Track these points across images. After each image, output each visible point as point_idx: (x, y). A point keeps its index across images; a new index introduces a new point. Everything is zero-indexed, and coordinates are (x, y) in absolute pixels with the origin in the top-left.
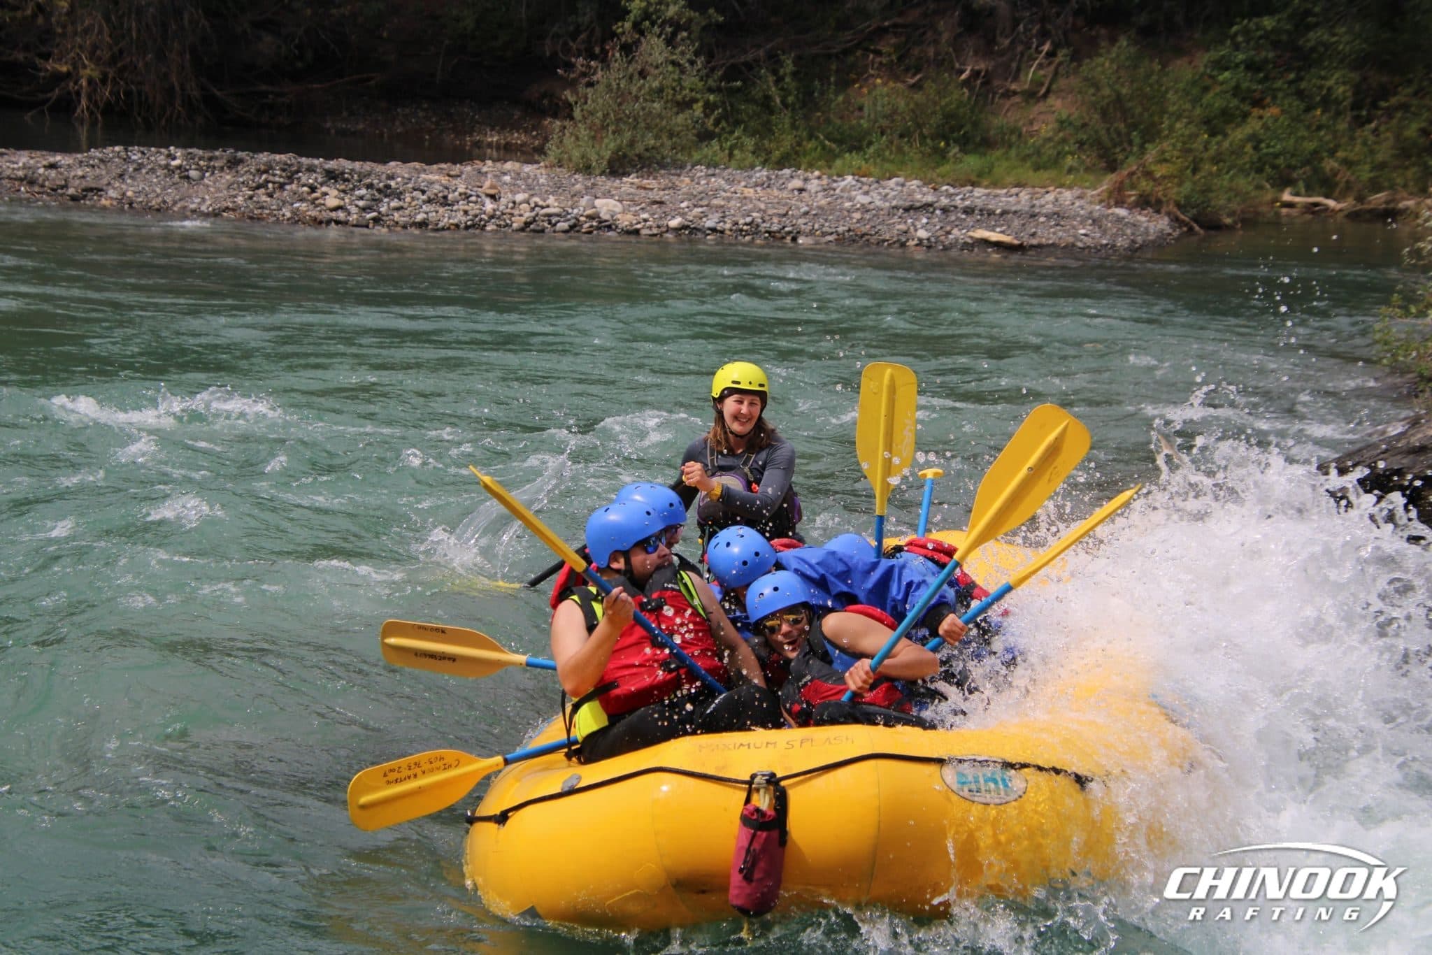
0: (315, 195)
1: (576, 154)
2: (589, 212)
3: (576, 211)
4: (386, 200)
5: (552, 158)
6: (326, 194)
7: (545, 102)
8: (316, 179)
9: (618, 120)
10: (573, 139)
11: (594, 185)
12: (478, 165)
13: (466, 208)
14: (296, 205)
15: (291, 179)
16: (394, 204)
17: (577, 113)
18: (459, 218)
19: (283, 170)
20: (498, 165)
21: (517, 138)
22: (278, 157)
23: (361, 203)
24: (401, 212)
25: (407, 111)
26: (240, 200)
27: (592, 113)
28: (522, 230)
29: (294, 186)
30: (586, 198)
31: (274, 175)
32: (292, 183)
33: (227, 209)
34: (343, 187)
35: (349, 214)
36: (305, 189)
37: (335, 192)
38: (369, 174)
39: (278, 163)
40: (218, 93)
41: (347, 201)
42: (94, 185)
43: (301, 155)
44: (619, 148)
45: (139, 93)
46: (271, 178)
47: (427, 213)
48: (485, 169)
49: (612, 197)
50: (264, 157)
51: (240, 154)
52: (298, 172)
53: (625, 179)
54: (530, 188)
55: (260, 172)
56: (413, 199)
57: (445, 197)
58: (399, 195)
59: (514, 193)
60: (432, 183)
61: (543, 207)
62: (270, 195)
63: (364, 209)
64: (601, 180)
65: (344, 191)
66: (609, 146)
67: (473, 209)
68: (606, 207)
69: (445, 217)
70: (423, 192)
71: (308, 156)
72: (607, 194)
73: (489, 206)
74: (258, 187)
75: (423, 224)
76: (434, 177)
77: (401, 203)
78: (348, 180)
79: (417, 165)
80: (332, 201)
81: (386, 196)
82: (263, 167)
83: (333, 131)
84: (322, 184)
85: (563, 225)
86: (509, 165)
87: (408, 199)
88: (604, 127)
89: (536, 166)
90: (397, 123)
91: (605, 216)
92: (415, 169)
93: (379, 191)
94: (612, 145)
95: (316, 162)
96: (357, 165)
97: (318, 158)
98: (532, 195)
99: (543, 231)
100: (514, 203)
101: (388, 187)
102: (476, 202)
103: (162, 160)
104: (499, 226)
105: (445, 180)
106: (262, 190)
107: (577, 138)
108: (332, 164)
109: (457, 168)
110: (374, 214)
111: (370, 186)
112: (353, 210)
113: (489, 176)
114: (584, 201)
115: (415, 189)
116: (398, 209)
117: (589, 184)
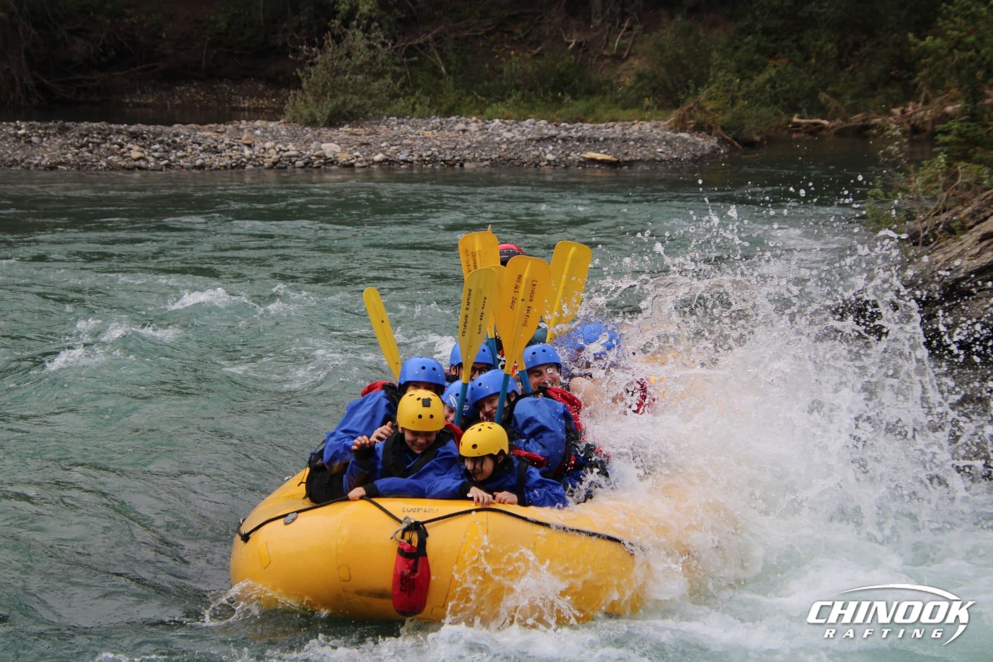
0: (123, 150)
1: (306, 113)
2: (318, 153)
3: (308, 153)
4: (174, 151)
5: (288, 117)
6: (130, 149)
7: (280, 78)
8: (123, 140)
9: (333, 88)
10: (303, 103)
11: (319, 134)
12: (236, 123)
13: (231, 154)
14: (109, 158)
15: (105, 140)
16: (180, 154)
17: (305, 85)
18: (227, 161)
19: (99, 134)
20: (250, 123)
21: (263, 103)
22: (94, 125)
23: (156, 154)
24: (185, 159)
25: (183, 88)
26: (69, 156)
27: (315, 84)
28: (271, 167)
29: (108, 145)
30: (315, 143)
31: (93, 137)
32: (105, 142)
33: (61, 163)
34: (142, 144)
35: (148, 162)
36: (116, 146)
37: (137, 148)
38: (160, 134)
39: (95, 129)
40: (46, 82)
41: (146, 153)
44: (336, 107)
46: (91, 140)
47: (203, 159)
48: (241, 126)
49: (333, 141)
50: (85, 125)
51: (67, 124)
52: (109, 134)
53: (341, 129)
54: (275, 138)
55: (82, 136)
56: (193, 149)
57: (215, 147)
58: (183, 147)
59: (265, 142)
60: (205, 138)
61: (285, 151)
62: (91, 152)
63: (158, 158)
64: (323, 130)
65: (143, 146)
66: (329, 105)
67: (236, 154)
68: (330, 149)
69: (216, 161)
70: (200, 144)
72: (330, 140)
73: (247, 152)
74: (82, 146)
75: (201, 167)
76: (207, 133)
77: (184, 153)
78: (144, 139)
79: (193, 126)
80: (135, 154)
81: (175, 148)
82: (84, 132)
83: (131, 105)
84: (127, 142)
85: (300, 163)
86: (258, 123)
87: (189, 150)
88: (324, 94)
89: (277, 122)
90: (176, 97)
91: (329, 155)
92: (192, 128)
93: (168, 145)
95: (122, 127)
96: (151, 128)
98: (277, 143)
99: (285, 168)
100: (264, 149)
101: (174, 142)
102: (237, 150)
103: (11, 131)
104: (255, 166)
105: (214, 135)
106: (84, 149)
107: (306, 102)
108: (133, 128)
109: (221, 127)
110: (166, 162)
111: (161, 142)
112: (151, 159)
113: (246, 131)
114: (314, 145)
115: (194, 143)
116: (182, 157)
117: (316, 133)
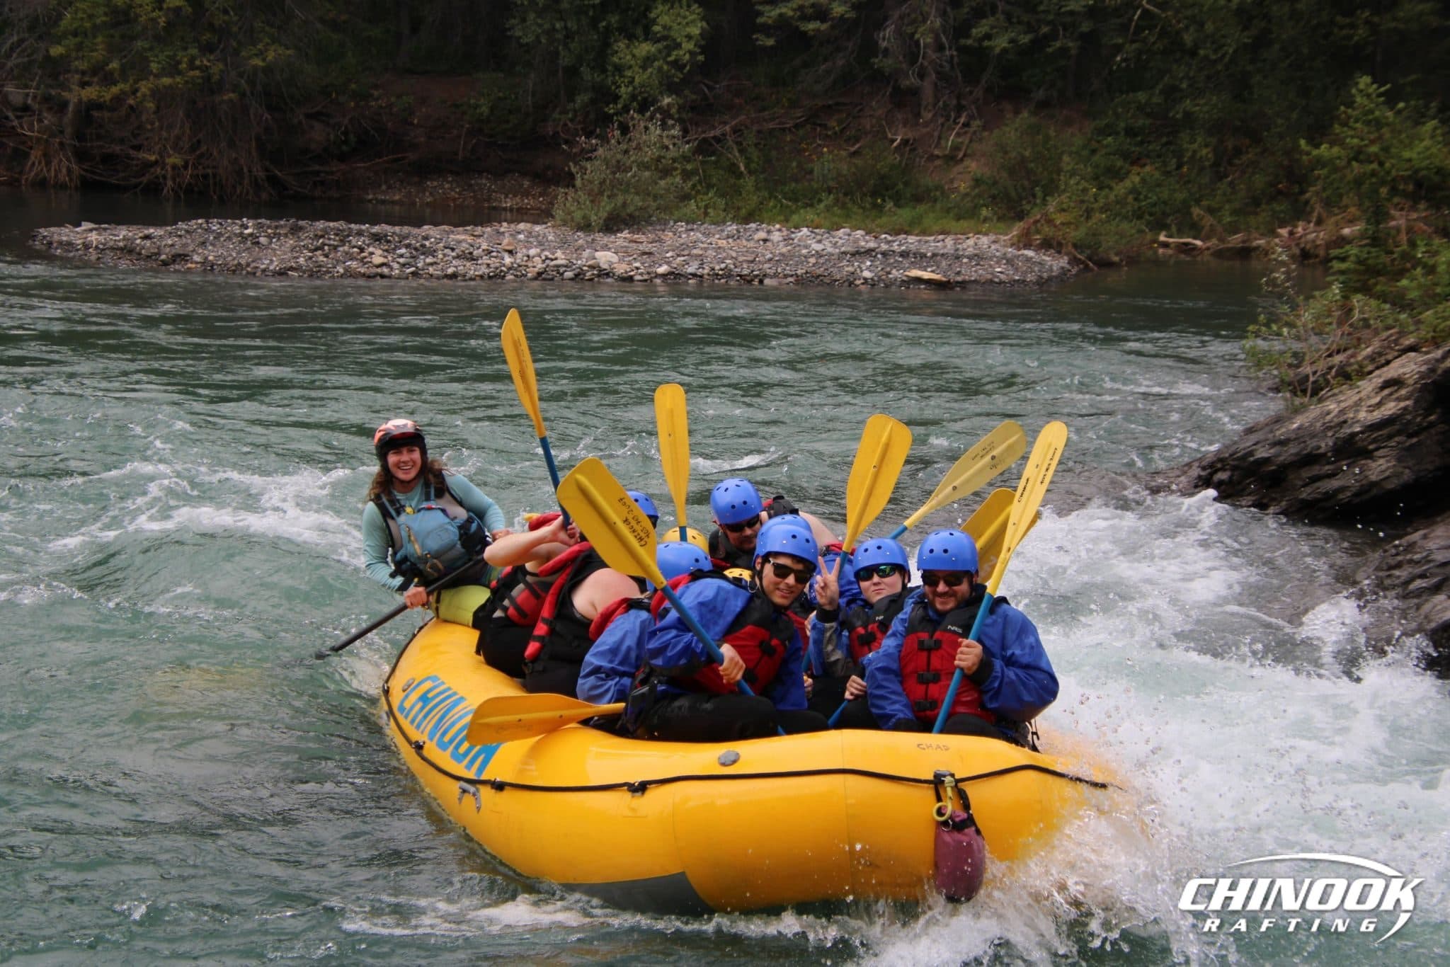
0: (363, 254)
1: (578, 215)
2: (590, 263)
3: (580, 262)
4: (422, 257)
5: (558, 219)
6: (372, 253)
7: (550, 173)
8: (364, 242)
9: (612, 187)
10: (575, 203)
11: (593, 241)
12: (496, 225)
13: (489, 262)
14: (348, 263)
15: (343, 242)
16: (429, 260)
17: (578, 182)
18: (483, 270)
19: (336, 235)
20: (512, 225)
21: (528, 202)
22: (331, 224)
23: (402, 260)
24: (435, 267)
25: (435, 183)
26: (301, 260)
27: (591, 182)
28: (535, 279)
29: (346, 248)
30: (588, 251)
31: (330, 239)
32: (344, 245)
33: (292, 269)
34: (386, 247)
35: (392, 269)
36: (355, 250)
37: (380, 252)
38: (407, 237)
39: (332, 229)
40: (279, 173)
41: (390, 258)
42: (181, 252)
43: (351, 222)
44: (614, 209)
45: (214, 175)
46: (327, 242)
47: (456, 267)
48: (502, 230)
49: (609, 249)
50: (321, 225)
51: (301, 223)
52: (348, 236)
53: (619, 235)
54: (540, 244)
55: (317, 237)
56: (445, 255)
57: (471, 253)
58: (432, 253)
59: (528, 249)
60: (460, 242)
61: (552, 260)
62: (326, 256)
63: (404, 265)
64: (598, 236)
65: (386, 251)
66: (606, 207)
67: (494, 262)
68: (605, 258)
69: (471, 270)
70: (453, 250)
71: (356, 223)
72: (606, 248)
73: (508, 260)
74: (317, 249)
75: (454, 276)
76: (461, 237)
77: (434, 260)
78: (389, 241)
79: (446, 227)
80: (377, 260)
81: (423, 254)
82: (320, 233)
83: (374, 202)
84: (368, 245)
85: (569, 274)
86: (522, 226)
87: (440, 256)
88: (601, 193)
89: (544, 226)
90: (427, 194)
91: (604, 266)
92: (444, 231)
93: (416, 249)
94: (608, 208)
95: (363, 227)
96: (397, 229)
97: (364, 223)
98: (543, 250)
99: (552, 279)
100: (528, 256)
101: (423, 246)
102: (496, 257)
103: (237, 230)
104: (516, 276)
105: (470, 239)
106: (319, 252)
107: (578, 202)
108: (376, 229)
109: (479, 230)
110: (413, 269)
111: (408, 246)
112: (395, 266)
113: (507, 235)
114: (586, 254)
115: (446, 247)
116: (432, 264)
117: (589, 239)
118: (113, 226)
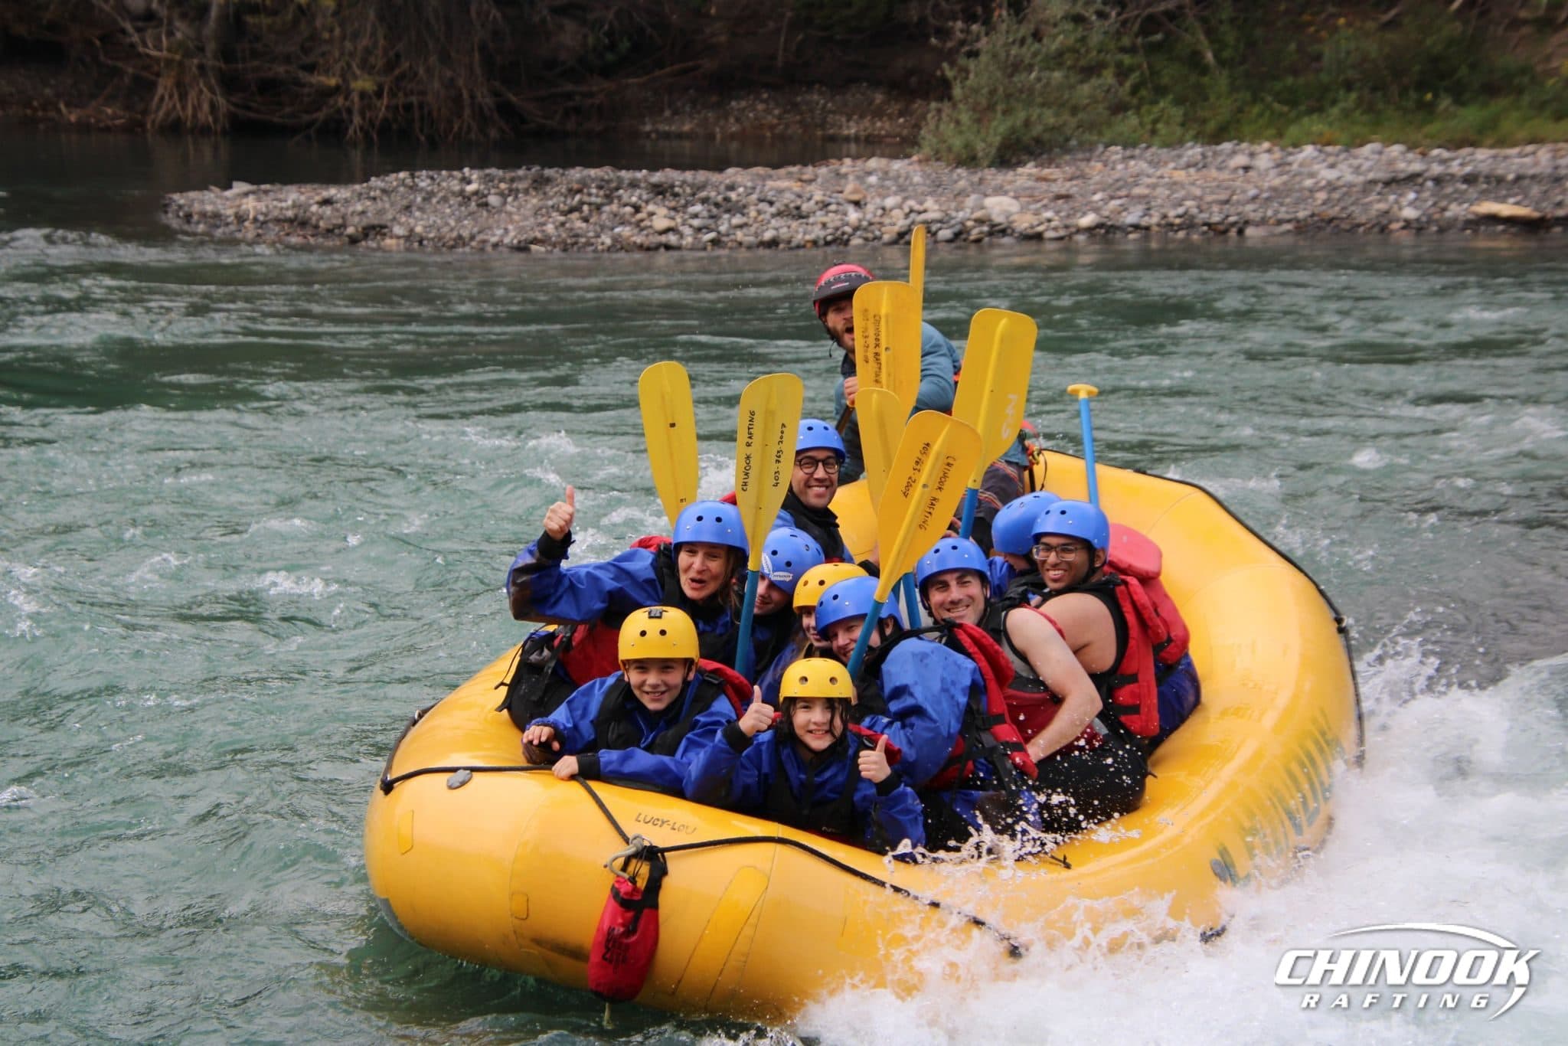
0: (639, 216)
1: (957, 143)
2: (978, 214)
3: (961, 215)
4: (726, 216)
5: (927, 150)
6: (651, 214)
7: (914, 80)
8: (640, 197)
9: (1008, 96)
10: (952, 125)
11: (981, 181)
12: (834, 164)
13: (825, 219)
14: (617, 230)
15: (609, 198)
17: (957, 92)
18: (817, 232)
19: (600, 187)
20: (859, 163)
21: (882, 126)
22: (593, 172)
23: (696, 222)
24: (745, 230)
25: (743, 104)
26: (550, 228)
27: (976, 91)
28: (894, 242)
29: (614, 207)
30: (973, 197)
31: (590, 195)
32: (611, 203)
33: (535, 241)
34: (673, 204)
35: (681, 236)
36: (628, 209)
37: (662, 211)
38: (703, 187)
39: (593, 180)
40: (514, 99)
41: (679, 220)
42: (376, 222)
43: (620, 168)
44: (1013, 130)
45: (421, 106)
46: (586, 199)
47: (776, 229)
48: (844, 170)
49: (1006, 193)
50: (576, 173)
51: (548, 172)
52: (617, 189)
53: (1020, 170)
54: (902, 189)
55: (572, 192)
56: (759, 212)
57: (798, 208)
58: (741, 209)
59: (884, 197)
60: (781, 191)
61: (919, 213)
62: (586, 220)
63: (699, 230)
64: (989, 173)
65: (674, 209)
66: (999, 128)
67: (833, 220)
68: (1000, 206)
69: (799, 232)
70: (771, 203)
71: (628, 169)
72: (999, 191)
73: (853, 216)
74: (571, 210)
75: (773, 243)
76: (784, 183)
77: (744, 220)
78: (676, 195)
79: (760, 170)
80: (660, 222)
81: (728, 211)
82: (576, 186)
83: (653, 136)
84: (647, 202)
85: (945, 234)
86: (873, 163)
87: (753, 214)
88: (991, 107)
89: (906, 161)
90: (732, 120)
91: (998, 219)
92: (758, 175)
93: (717, 205)
94: (1002, 129)
95: (639, 175)
96: (688, 175)
97: (640, 169)
98: (905, 199)
100: (884, 209)
101: (727, 199)
102: (836, 212)
103: (455, 186)
104: (866, 239)
105: (796, 187)
106: (575, 215)
107: (958, 122)
108: (657, 177)
109: (809, 171)
110: (712, 235)
111: (704, 201)
112: (687, 231)
113: (851, 177)
114: (971, 201)
115: (761, 200)
116: (740, 227)
117: (975, 178)
118: (278, 186)
